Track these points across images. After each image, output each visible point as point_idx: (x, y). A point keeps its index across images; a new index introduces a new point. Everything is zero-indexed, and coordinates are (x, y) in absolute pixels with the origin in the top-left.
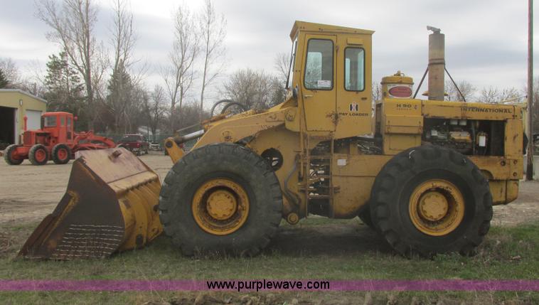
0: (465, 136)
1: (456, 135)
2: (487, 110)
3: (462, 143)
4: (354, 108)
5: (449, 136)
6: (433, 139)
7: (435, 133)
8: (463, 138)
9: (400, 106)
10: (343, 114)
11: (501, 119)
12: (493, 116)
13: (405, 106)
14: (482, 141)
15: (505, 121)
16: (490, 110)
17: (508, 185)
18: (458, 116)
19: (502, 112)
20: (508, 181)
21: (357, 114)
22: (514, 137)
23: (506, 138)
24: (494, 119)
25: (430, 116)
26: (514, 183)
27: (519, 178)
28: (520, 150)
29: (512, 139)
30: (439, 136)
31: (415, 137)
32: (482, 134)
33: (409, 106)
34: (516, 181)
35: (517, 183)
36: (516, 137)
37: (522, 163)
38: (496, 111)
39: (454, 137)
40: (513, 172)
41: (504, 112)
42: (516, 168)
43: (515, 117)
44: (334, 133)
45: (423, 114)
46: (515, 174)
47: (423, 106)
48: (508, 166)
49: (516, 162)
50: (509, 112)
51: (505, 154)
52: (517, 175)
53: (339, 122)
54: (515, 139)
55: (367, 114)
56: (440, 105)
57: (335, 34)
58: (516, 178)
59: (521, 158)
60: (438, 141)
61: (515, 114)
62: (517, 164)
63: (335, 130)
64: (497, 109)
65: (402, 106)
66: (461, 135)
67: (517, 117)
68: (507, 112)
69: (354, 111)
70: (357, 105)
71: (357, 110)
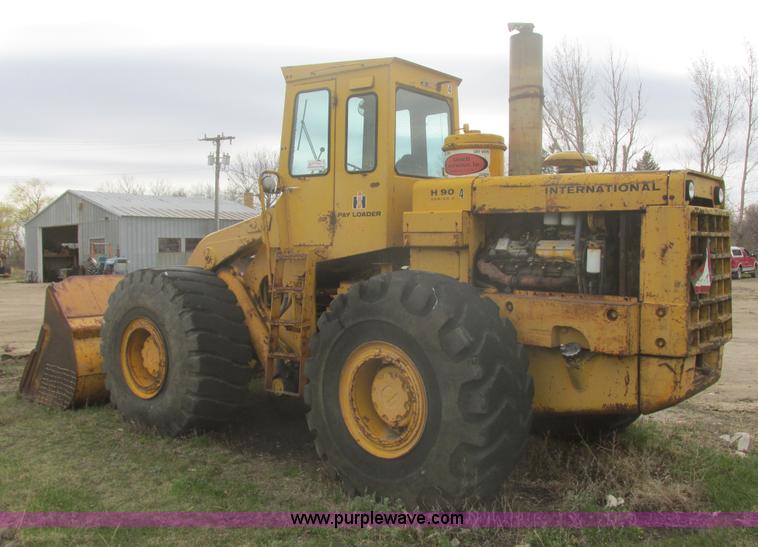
0: (564, 249)
1: (545, 249)
2: (600, 189)
3: (557, 264)
4: (359, 203)
5: (531, 251)
6: (502, 259)
7: (503, 245)
8: (560, 254)
9: (436, 193)
10: (344, 215)
11: (634, 207)
12: (615, 202)
13: (444, 192)
14: (594, 262)
15: (643, 211)
16: (609, 186)
17: (642, 368)
18: (541, 206)
19: (637, 189)
20: (644, 358)
21: (364, 214)
22: (664, 251)
23: (643, 252)
24: (619, 207)
25: (486, 208)
26: (660, 365)
27: (672, 353)
28: (679, 283)
29: (659, 255)
30: (511, 251)
31: (458, 253)
32: (596, 246)
33: (451, 191)
34: (668, 361)
35: (669, 366)
36: (669, 250)
37: (684, 316)
38: (623, 188)
39: (539, 253)
40: (656, 338)
41: (640, 189)
42: (662, 328)
43: (669, 201)
44: (330, 248)
45: (474, 207)
46: (661, 342)
47: (474, 189)
48: (622, 322)
49: (661, 311)
50: (654, 189)
51: (641, 292)
52: (667, 345)
53: (338, 230)
54: (666, 255)
55: (379, 213)
56: (505, 184)
57: (334, 77)
58: (664, 352)
59: (679, 303)
60: (512, 260)
61: (670, 193)
62: (665, 317)
63: (331, 244)
64: (624, 184)
65: (439, 193)
66: (557, 248)
67: (674, 200)
68: (648, 190)
69: (360, 208)
70: (364, 198)
71: (364, 206)
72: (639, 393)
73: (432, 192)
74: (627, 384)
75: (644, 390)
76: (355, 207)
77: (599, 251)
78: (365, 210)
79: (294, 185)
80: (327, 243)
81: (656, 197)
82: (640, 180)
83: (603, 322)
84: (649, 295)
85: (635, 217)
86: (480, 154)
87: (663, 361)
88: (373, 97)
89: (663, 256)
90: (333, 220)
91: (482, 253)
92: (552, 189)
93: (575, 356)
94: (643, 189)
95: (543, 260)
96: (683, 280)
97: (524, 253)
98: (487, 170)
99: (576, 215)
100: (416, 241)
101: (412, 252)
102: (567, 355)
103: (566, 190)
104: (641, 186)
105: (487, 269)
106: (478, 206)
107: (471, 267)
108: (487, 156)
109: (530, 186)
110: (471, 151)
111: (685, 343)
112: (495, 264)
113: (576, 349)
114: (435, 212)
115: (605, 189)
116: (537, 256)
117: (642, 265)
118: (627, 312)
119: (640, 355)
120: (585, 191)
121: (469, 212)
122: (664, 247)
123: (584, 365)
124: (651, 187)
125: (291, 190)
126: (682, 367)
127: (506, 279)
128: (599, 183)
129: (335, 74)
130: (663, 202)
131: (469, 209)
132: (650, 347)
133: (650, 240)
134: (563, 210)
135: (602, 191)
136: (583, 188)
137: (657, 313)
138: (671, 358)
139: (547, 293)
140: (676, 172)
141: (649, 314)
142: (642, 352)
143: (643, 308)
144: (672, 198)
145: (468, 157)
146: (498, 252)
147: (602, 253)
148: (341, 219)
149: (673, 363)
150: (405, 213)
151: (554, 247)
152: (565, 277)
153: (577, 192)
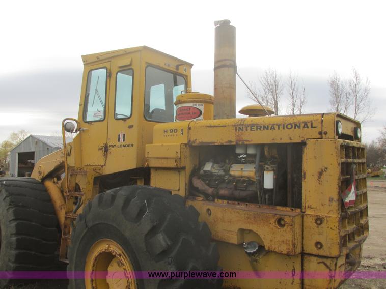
0: (249, 171)
1: (236, 170)
2: (273, 128)
3: (244, 181)
4: (122, 138)
5: (227, 171)
6: (208, 177)
7: (208, 167)
8: (246, 174)
9: (167, 132)
10: (113, 146)
11: (297, 140)
12: (283, 137)
13: (171, 131)
14: (269, 181)
15: (303, 144)
16: (279, 125)
17: (305, 264)
18: (232, 140)
19: (299, 127)
20: (306, 256)
21: (124, 146)
22: (321, 174)
23: (305, 174)
24: (286, 140)
25: (197, 142)
26: (318, 263)
27: (328, 254)
28: (332, 199)
29: (316, 177)
30: (214, 171)
31: (179, 172)
32: (270, 169)
33: (176, 131)
34: (325, 260)
35: (326, 264)
36: (324, 173)
37: (337, 225)
38: (289, 126)
39: (232, 173)
40: (315, 241)
41: (302, 127)
42: (320, 234)
43: (324, 135)
44: (104, 167)
45: (189, 141)
46: (319, 244)
47: (190, 128)
48: (289, 229)
49: (319, 221)
50: (312, 127)
51: (303, 205)
52: (324, 247)
53: (109, 156)
54: (322, 177)
55: (132, 145)
56: (209, 125)
57: (110, 60)
58: (321, 252)
59: (332, 214)
60: (214, 178)
61: (324, 130)
62: (322, 225)
63: (105, 165)
64: (290, 124)
65: (169, 132)
66: (244, 170)
67: (327, 135)
68: (308, 127)
69: (121, 142)
70: (124, 135)
71: (124, 141)
72: (302, 284)
73: (165, 131)
75: (306, 281)
76: (119, 141)
77: (272, 172)
78: (124, 143)
79: (85, 127)
80: (103, 164)
81: (314, 133)
82: (301, 121)
83: (274, 228)
84: (309, 207)
85: (299, 148)
86: (197, 107)
87: (321, 260)
88: (131, 71)
89: (319, 177)
90: (106, 149)
91: (195, 172)
92: (239, 128)
93: (254, 252)
94: (304, 127)
95: (234, 177)
96: (336, 197)
97: (222, 173)
98: (201, 117)
99: (257, 146)
100: (153, 164)
101: (152, 171)
102: (248, 252)
103: (249, 128)
104: (302, 125)
105: (198, 183)
106: (192, 140)
107: (187, 182)
108: (202, 108)
109: (225, 126)
110: (191, 105)
111: (338, 246)
112: (203, 180)
113: (255, 247)
114: (164, 144)
115: (276, 127)
116: (230, 175)
117: (304, 184)
118: (293, 221)
119: (303, 254)
120: (262, 129)
121: (186, 145)
122: (320, 171)
123: (261, 259)
124: (309, 126)
125: (83, 130)
126: (336, 264)
127: (210, 191)
128: (272, 123)
129: (111, 58)
130: (319, 136)
131: (186, 142)
132: (311, 248)
133: (310, 165)
134: (247, 143)
135: (274, 129)
136: (261, 127)
137: (316, 222)
138: (327, 258)
139: (237, 203)
140: (328, 114)
141: (309, 222)
142: (305, 252)
143: (305, 217)
144: (326, 133)
145: (189, 108)
146: (205, 172)
147: (274, 173)
148: (111, 149)
149: (328, 262)
150: (147, 145)
151: (242, 169)
152: (249, 190)
153: (257, 130)
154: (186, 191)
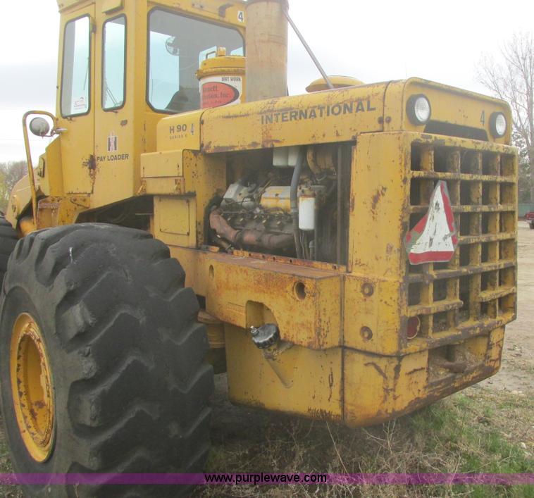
1: (269, 197)
2: (313, 114)
4: (112, 145)
5: (258, 198)
7: (232, 192)
9: (173, 130)
10: (101, 159)
11: (346, 137)
12: (327, 131)
13: (179, 128)
15: (354, 142)
17: (347, 366)
18: (258, 141)
19: (350, 111)
20: (348, 352)
21: (116, 158)
22: (376, 199)
23: (353, 200)
24: (331, 138)
25: (212, 146)
26: (366, 365)
27: (380, 351)
28: (391, 248)
29: (369, 205)
30: (239, 199)
31: (188, 202)
32: (307, 192)
33: (185, 127)
34: (376, 360)
35: (377, 368)
36: (381, 197)
37: (395, 296)
38: (336, 110)
39: (264, 202)
40: (361, 326)
41: (355, 109)
42: (367, 312)
43: (385, 125)
44: (91, 195)
45: (202, 145)
46: (366, 332)
47: (202, 122)
48: (310, 303)
49: (368, 288)
50: (369, 109)
51: (350, 259)
52: (374, 337)
53: (97, 176)
54: (377, 205)
55: (127, 156)
56: (227, 114)
58: (370, 346)
59: (391, 277)
61: (387, 114)
62: (373, 297)
63: (92, 192)
64: (338, 105)
65: (176, 129)
66: (279, 196)
67: (390, 124)
68: (363, 110)
70: (116, 138)
71: (116, 149)
72: (343, 400)
73: (171, 130)
74: (331, 386)
75: (348, 397)
76: (109, 150)
77: (312, 200)
78: (117, 153)
79: (64, 126)
80: (89, 190)
81: (370, 120)
83: (292, 300)
84: (359, 263)
86: (229, 82)
87: (370, 360)
88: (123, 17)
89: (374, 207)
90: (92, 164)
91: (216, 202)
92: (267, 116)
94: (358, 110)
95: (266, 211)
96: (396, 245)
97: (248, 202)
100: (152, 188)
101: (156, 201)
103: (280, 117)
104: (355, 105)
106: (205, 143)
109: (247, 115)
110: (218, 79)
111: (396, 336)
112: (225, 217)
114: (163, 152)
115: (318, 112)
116: (261, 207)
117: (351, 218)
119: (344, 348)
120: (298, 117)
121: (195, 152)
122: (375, 193)
124: (365, 107)
125: (64, 132)
126: (397, 369)
127: (231, 234)
128: (311, 105)
130: (378, 127)
131: (197, 147)
132: (354, 339)
133: (361, 186)
134: (277, 145)
135: (315, 116)
136: (296, 113)
137: (363, 292)
138: (380, 356)
139: (261, 255)
140: (395, 82)
141: (353, 289)
142: (346, 344)
143: (347, 282)
144: (389, 120)
145: (215, 86)
146: (227, 201)
147: (316, 201)
148: (99, 164)
149: (382, 363)
150: (143, 155)
151: (277, 195)
152: (284, 234)
153: (291, 119)
154: (197, 237)
